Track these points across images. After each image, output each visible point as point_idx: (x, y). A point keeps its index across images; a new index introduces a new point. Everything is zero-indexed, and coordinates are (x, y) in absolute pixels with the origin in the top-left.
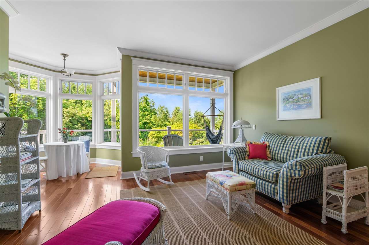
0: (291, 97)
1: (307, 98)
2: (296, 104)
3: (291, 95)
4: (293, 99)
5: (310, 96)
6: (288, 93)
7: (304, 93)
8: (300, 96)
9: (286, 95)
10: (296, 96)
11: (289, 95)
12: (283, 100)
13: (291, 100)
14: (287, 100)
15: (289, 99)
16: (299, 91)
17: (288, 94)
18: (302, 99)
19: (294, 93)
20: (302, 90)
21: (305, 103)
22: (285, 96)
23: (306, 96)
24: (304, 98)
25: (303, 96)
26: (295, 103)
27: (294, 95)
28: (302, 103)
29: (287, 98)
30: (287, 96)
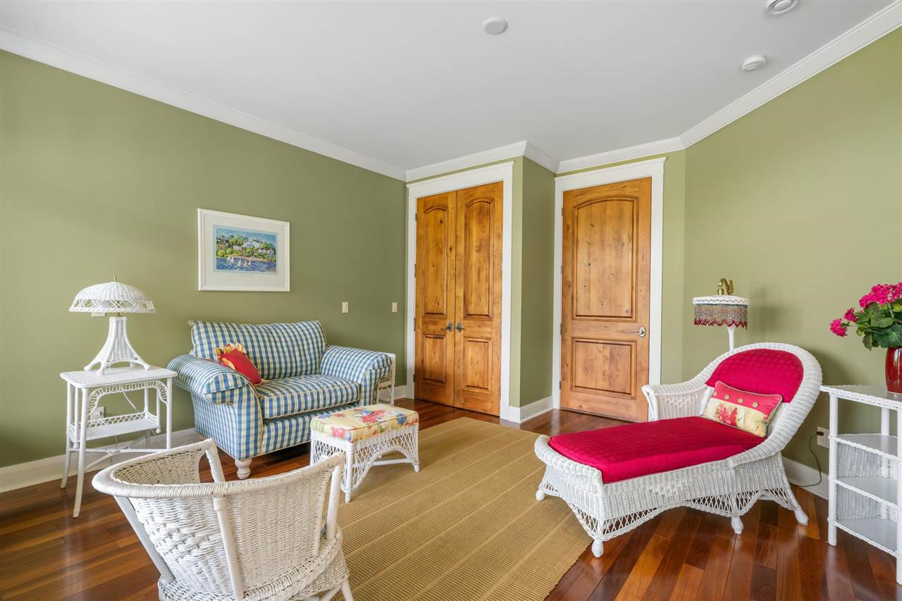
0: (237, 241)
1: (268, 252)
2: (248, 259)
3: (236, 237)
4: (243, 246)
5: (274, 250)
6: (230, 231)
7: (264, 241)
8: (257, 245)
9: (224, 234)
10: (249, 243)
11: (232, 236)
12: (218, 243)
13: (236, 248)
14: (227, 245)
15: (233, 244)
16: (255, 234)
17: (231, 234)
18: (260, 251)
19: (244, 236)
20: (260, 235)
21: (264, 260)
22: (223, 236)
23: (267, 248)
24: (264, 251)
25: (262, 246)
26: (247, 256)
27: (245, 239)
28: (260, 260)
29: (227, 241)
30: (227, 236)
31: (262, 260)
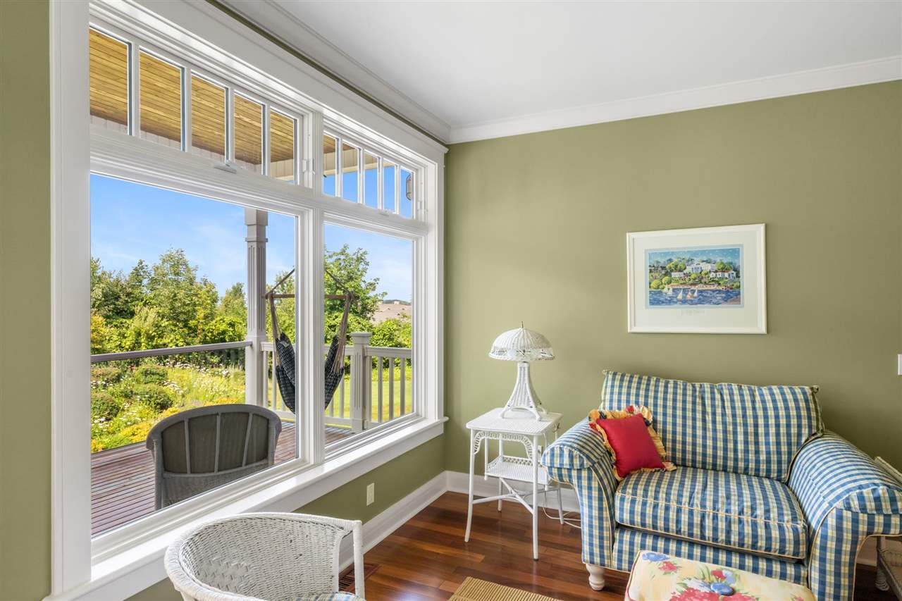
0: (676, 266)
1: (726, 275)
2: (693, 288)
3: (675, 260)
4: (685, 272)
5: (737, 270)
6: (666, 254)
7: (718, 260)
8: (707, 267)
9: (659, 259)
10: (694, 266)
11: (670, 260)
12: (651, 271)
13: (675, 275)
14: (663, 272)
15: (672, 271)
16: (703, 252)
17: (668, 258)
18: (712, 275)
19: (687, 257)
20: (713, 251)
21: (720, 288)
22: (658, 262)
23: (724, 270)
24: (719, 275)
25: (716, 267)
26: (691, 284)
27: (688, 261)
28: (712, 288)
29: (663, 268)
30: (662, 261)
31: (715, 287)
